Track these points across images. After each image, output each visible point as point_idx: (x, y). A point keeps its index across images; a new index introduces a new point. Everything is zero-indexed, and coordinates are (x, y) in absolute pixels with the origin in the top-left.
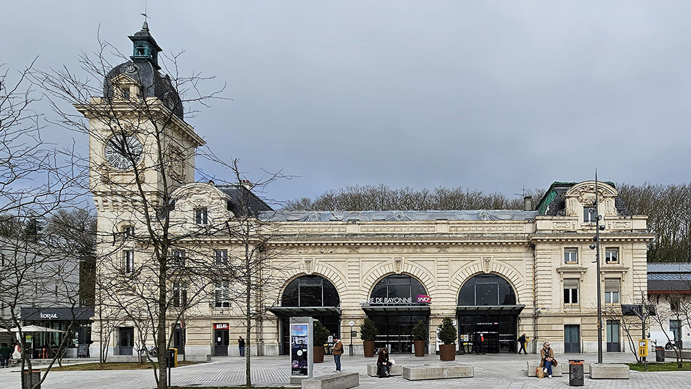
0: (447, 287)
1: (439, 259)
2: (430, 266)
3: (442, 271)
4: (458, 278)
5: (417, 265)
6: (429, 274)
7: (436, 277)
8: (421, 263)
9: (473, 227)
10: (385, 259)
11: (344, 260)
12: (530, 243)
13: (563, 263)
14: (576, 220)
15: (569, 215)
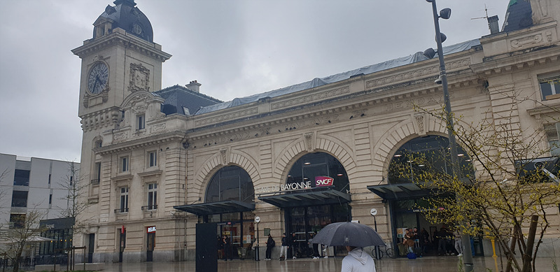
0: (369, 162)
1: (356, 127)
2: (347, 137)
3: (361, 142)
4: (383, 147)
5: (330, 138)
6: (346, 147)
7: (354, 150)
8: (336, 135)
9: (397, 76)
10: (297, 137)
11: (257, 144)
12: (482, 80)
13: (540, 99)
14: (553, 26)
15: (539, 23)
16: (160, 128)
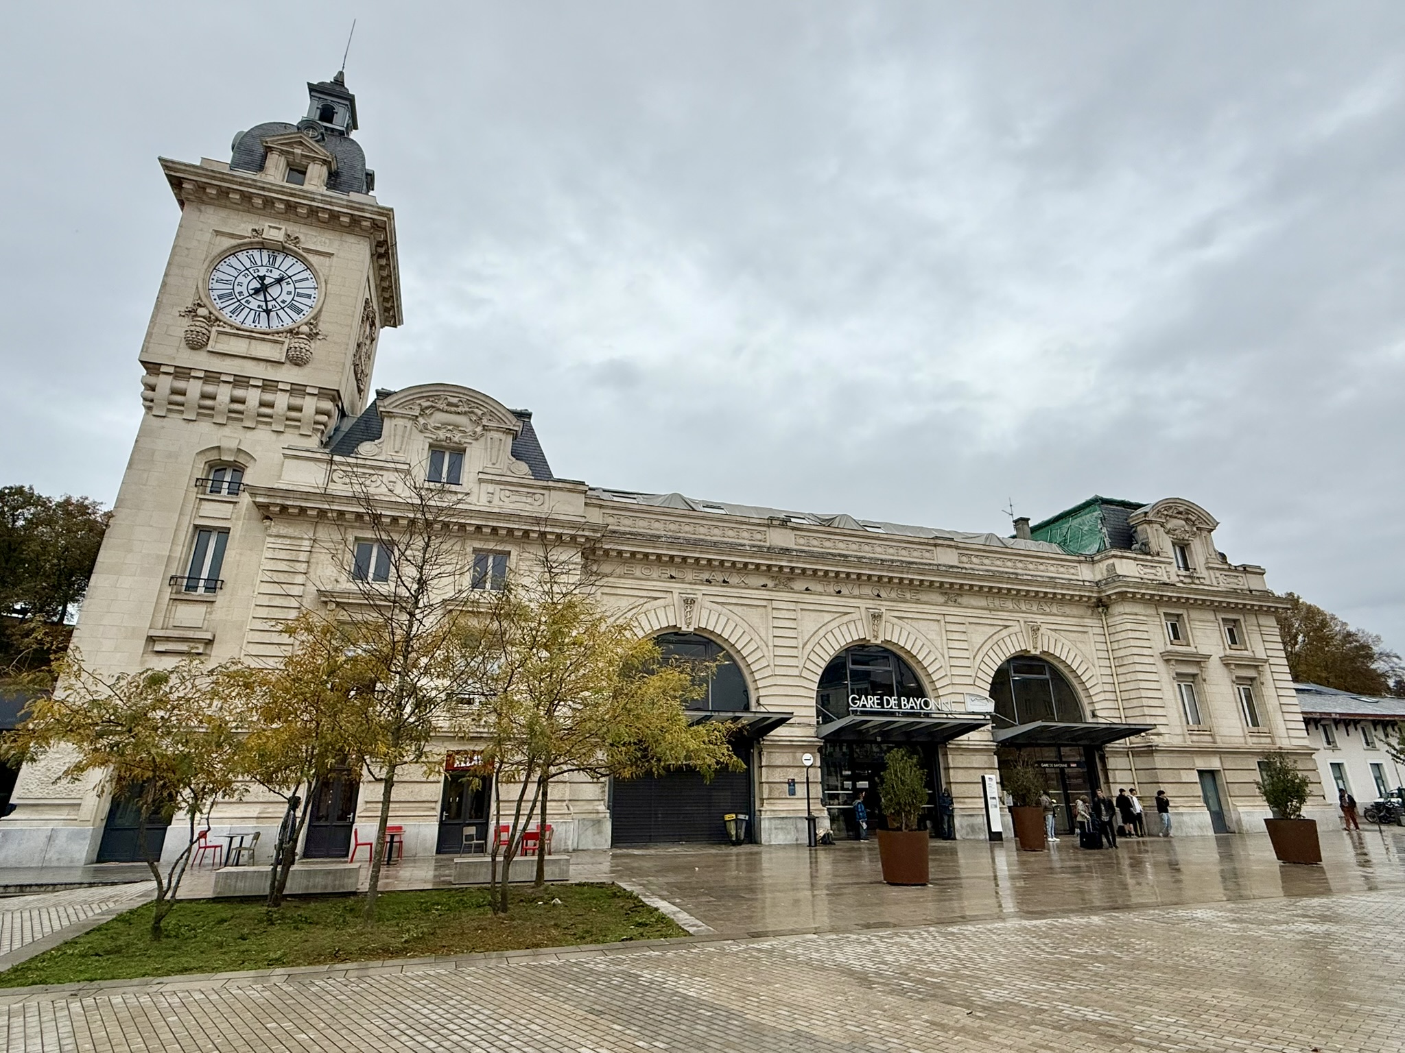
0: (970, 681)
2: (932, 632)
3: (956, 645)
4: (987, 661)
6: (932, 648)
7: (946, 656)
8: (914, 623)
10: (847, 609)
11: (764, 603)
12: (1099, 600)
13: (1169, 643)
14: (1170, 563)
15: (1158, 554)
16: (524, 499)
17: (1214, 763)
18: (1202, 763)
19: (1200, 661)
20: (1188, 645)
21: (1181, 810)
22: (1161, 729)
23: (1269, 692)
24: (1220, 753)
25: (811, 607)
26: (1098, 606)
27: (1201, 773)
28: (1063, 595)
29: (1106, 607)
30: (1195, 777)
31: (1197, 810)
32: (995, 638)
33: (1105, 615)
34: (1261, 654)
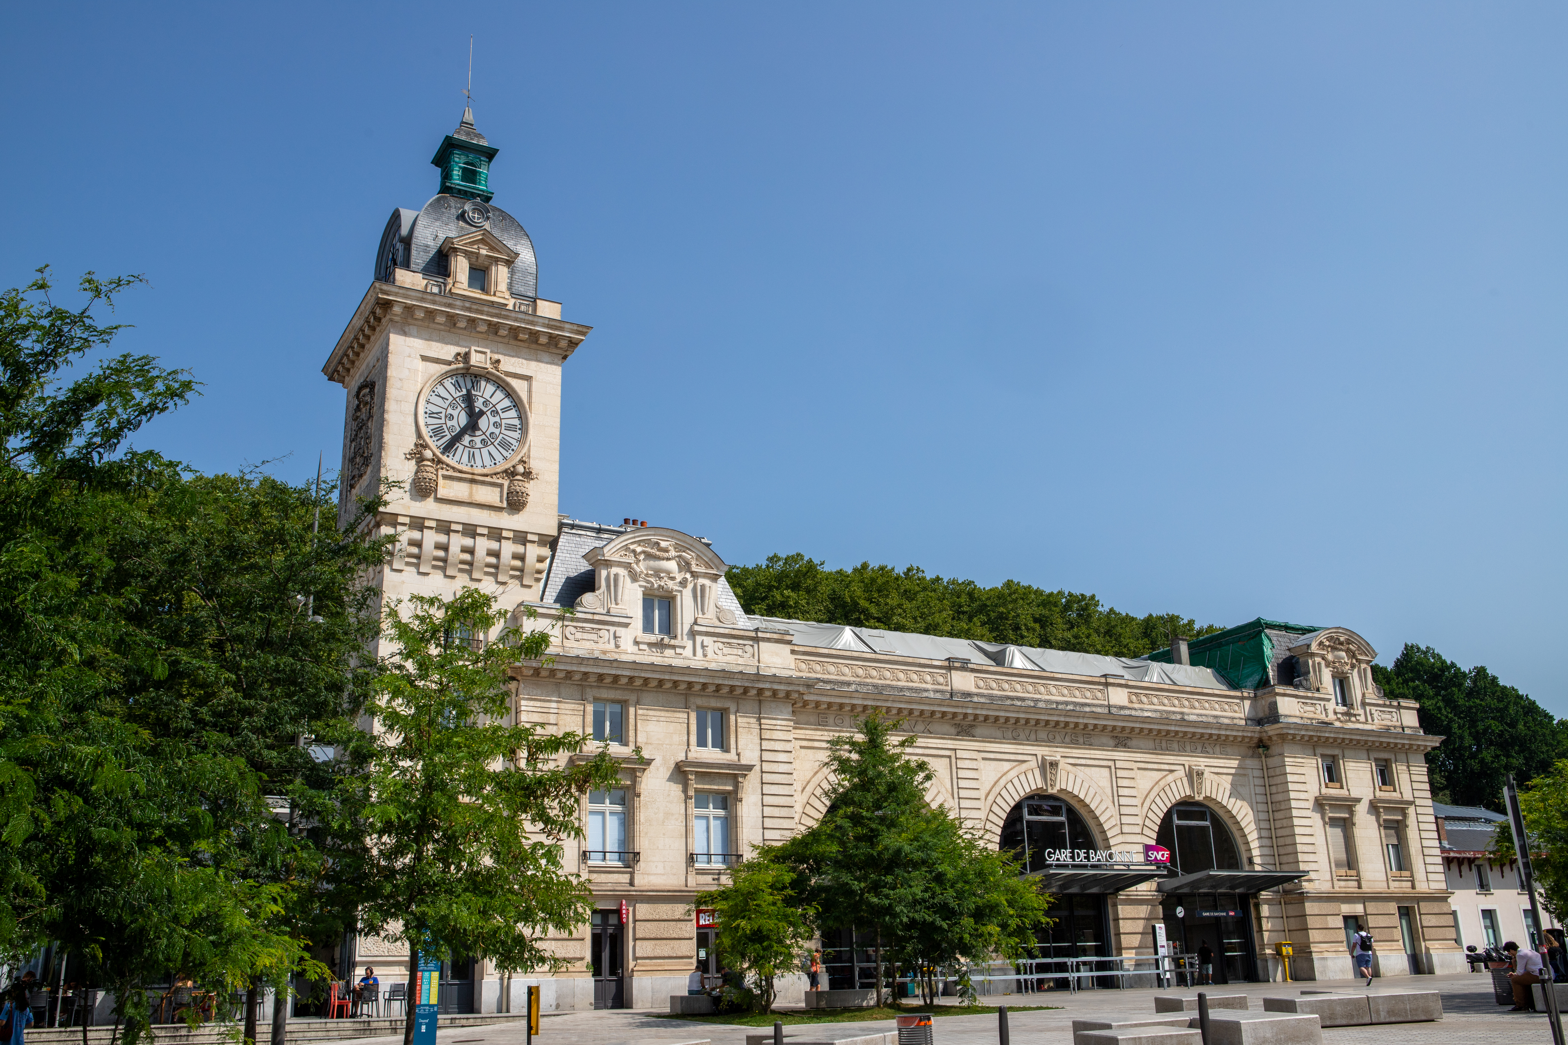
1: (1118, 764)
2: (1103, 778)
3: (1125, 792)
4: (1154, 808)
5: (1081, 775)
7: (1117, 806)
8: (1088, 772)
10: (1026, 758)
11: (948, 753)
12: (1261, 740)
13: (1323, 785)
14: (1329, 700)
15: (1318, 690)
16: (735, 651)
17: (1358, 909)
18: (1347, 909)
19: (1350, 804)
20: (1342, 787)
21: (1326, 955)
22: (1312, 875)
23: (1412, 834)
24: (1364, 899)
25: (992, 756)
26: (1259, 747)
27: (1346, 918)
28: (1227, 736)
29: (1266, 747)
30: (1339, 922)
31: (1340, 955)
32: (1162, 783)
33: (1266, 757)
34: (1408, 796)
